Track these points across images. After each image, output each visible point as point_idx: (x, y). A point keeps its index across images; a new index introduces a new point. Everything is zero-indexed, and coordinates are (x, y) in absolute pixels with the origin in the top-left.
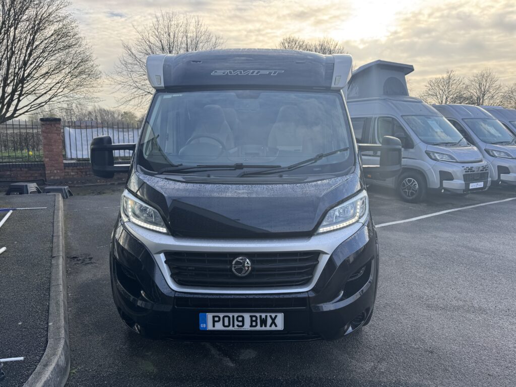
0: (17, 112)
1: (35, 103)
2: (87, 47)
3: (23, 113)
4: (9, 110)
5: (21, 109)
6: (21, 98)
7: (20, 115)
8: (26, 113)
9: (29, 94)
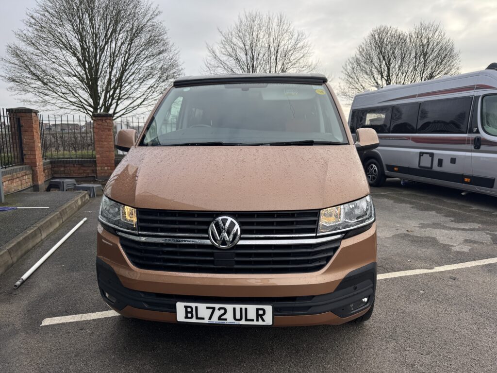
1: (130, 106)
2: (176, 52)
3: (120, 116)
6: (119, 102)
7: (118, 117)
8: (122, 116)
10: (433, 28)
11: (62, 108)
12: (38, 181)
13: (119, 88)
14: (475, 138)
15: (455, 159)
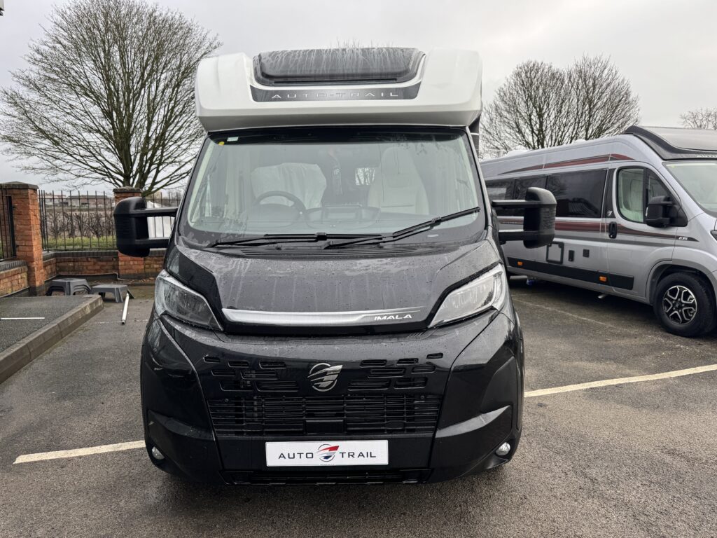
0: (156, 187)
4: (146, 183)
5: (160, 181)
10: (600, 64)
11: (80, 176)
12: (35, 281)
13: (161, 148)
14: (610, 224)
15: (588, 251)
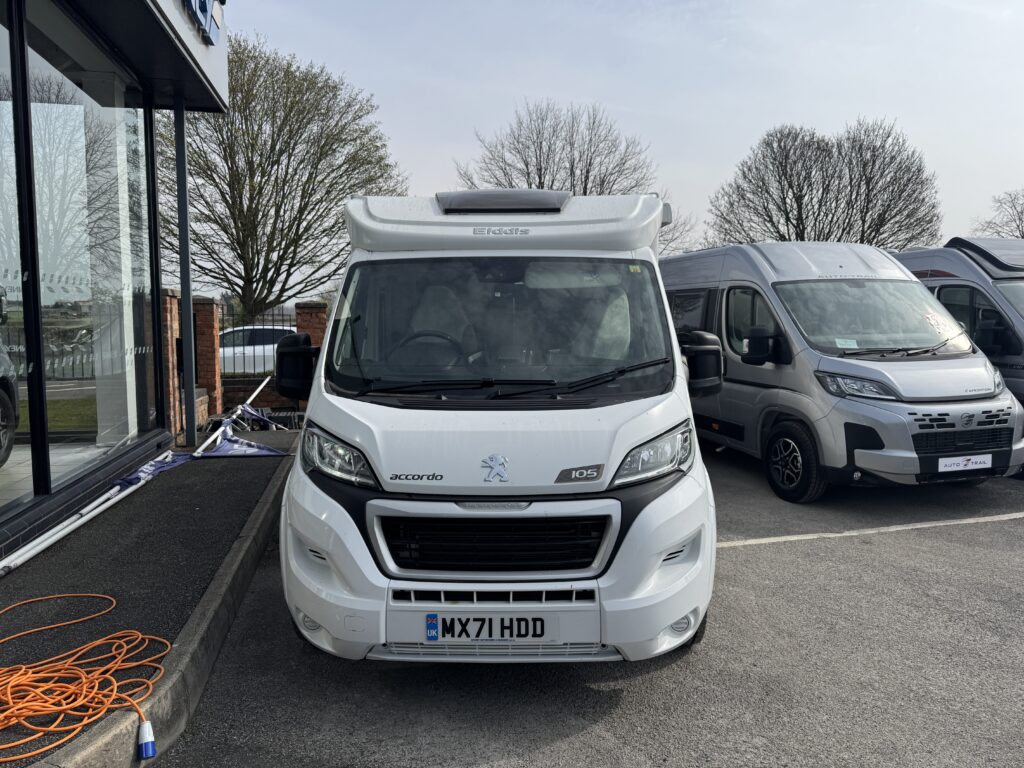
0: (285, 294)
1: (312, 277)
3: (294, 295)
4: (274, 290)
5: (292, 288)
6: (292, 270)
7: (290, 298)
8: (298, 295)
9: (306, 263)
10: (881, 131)
